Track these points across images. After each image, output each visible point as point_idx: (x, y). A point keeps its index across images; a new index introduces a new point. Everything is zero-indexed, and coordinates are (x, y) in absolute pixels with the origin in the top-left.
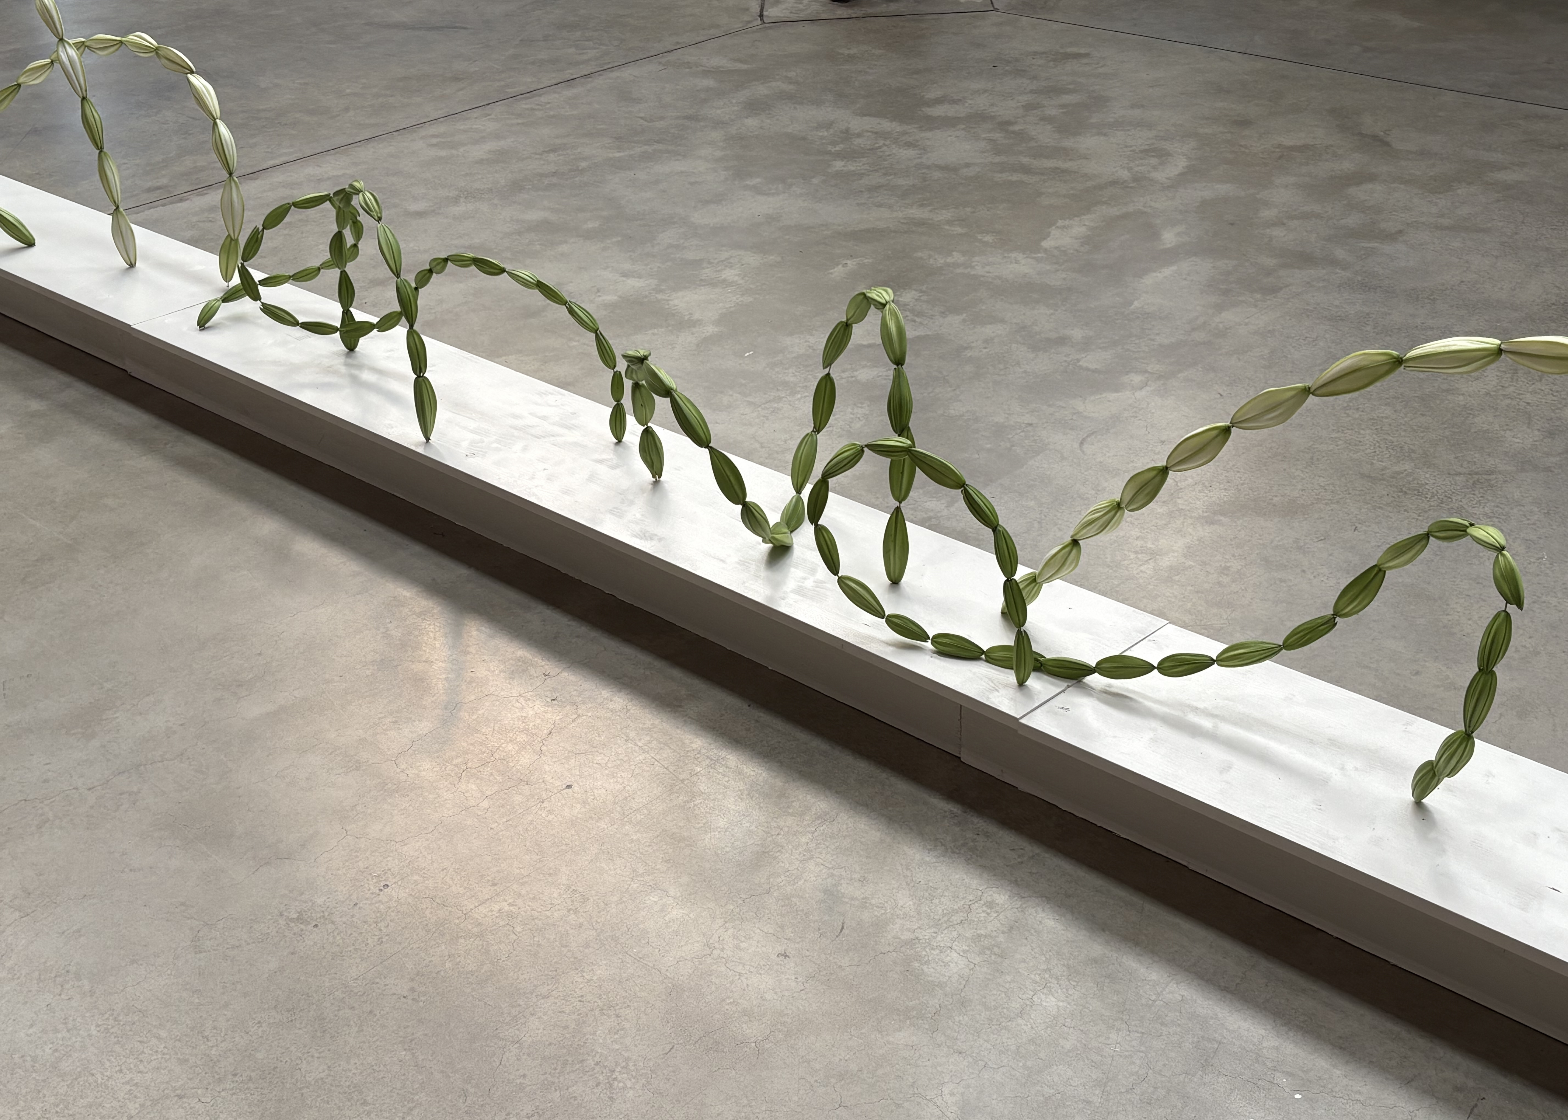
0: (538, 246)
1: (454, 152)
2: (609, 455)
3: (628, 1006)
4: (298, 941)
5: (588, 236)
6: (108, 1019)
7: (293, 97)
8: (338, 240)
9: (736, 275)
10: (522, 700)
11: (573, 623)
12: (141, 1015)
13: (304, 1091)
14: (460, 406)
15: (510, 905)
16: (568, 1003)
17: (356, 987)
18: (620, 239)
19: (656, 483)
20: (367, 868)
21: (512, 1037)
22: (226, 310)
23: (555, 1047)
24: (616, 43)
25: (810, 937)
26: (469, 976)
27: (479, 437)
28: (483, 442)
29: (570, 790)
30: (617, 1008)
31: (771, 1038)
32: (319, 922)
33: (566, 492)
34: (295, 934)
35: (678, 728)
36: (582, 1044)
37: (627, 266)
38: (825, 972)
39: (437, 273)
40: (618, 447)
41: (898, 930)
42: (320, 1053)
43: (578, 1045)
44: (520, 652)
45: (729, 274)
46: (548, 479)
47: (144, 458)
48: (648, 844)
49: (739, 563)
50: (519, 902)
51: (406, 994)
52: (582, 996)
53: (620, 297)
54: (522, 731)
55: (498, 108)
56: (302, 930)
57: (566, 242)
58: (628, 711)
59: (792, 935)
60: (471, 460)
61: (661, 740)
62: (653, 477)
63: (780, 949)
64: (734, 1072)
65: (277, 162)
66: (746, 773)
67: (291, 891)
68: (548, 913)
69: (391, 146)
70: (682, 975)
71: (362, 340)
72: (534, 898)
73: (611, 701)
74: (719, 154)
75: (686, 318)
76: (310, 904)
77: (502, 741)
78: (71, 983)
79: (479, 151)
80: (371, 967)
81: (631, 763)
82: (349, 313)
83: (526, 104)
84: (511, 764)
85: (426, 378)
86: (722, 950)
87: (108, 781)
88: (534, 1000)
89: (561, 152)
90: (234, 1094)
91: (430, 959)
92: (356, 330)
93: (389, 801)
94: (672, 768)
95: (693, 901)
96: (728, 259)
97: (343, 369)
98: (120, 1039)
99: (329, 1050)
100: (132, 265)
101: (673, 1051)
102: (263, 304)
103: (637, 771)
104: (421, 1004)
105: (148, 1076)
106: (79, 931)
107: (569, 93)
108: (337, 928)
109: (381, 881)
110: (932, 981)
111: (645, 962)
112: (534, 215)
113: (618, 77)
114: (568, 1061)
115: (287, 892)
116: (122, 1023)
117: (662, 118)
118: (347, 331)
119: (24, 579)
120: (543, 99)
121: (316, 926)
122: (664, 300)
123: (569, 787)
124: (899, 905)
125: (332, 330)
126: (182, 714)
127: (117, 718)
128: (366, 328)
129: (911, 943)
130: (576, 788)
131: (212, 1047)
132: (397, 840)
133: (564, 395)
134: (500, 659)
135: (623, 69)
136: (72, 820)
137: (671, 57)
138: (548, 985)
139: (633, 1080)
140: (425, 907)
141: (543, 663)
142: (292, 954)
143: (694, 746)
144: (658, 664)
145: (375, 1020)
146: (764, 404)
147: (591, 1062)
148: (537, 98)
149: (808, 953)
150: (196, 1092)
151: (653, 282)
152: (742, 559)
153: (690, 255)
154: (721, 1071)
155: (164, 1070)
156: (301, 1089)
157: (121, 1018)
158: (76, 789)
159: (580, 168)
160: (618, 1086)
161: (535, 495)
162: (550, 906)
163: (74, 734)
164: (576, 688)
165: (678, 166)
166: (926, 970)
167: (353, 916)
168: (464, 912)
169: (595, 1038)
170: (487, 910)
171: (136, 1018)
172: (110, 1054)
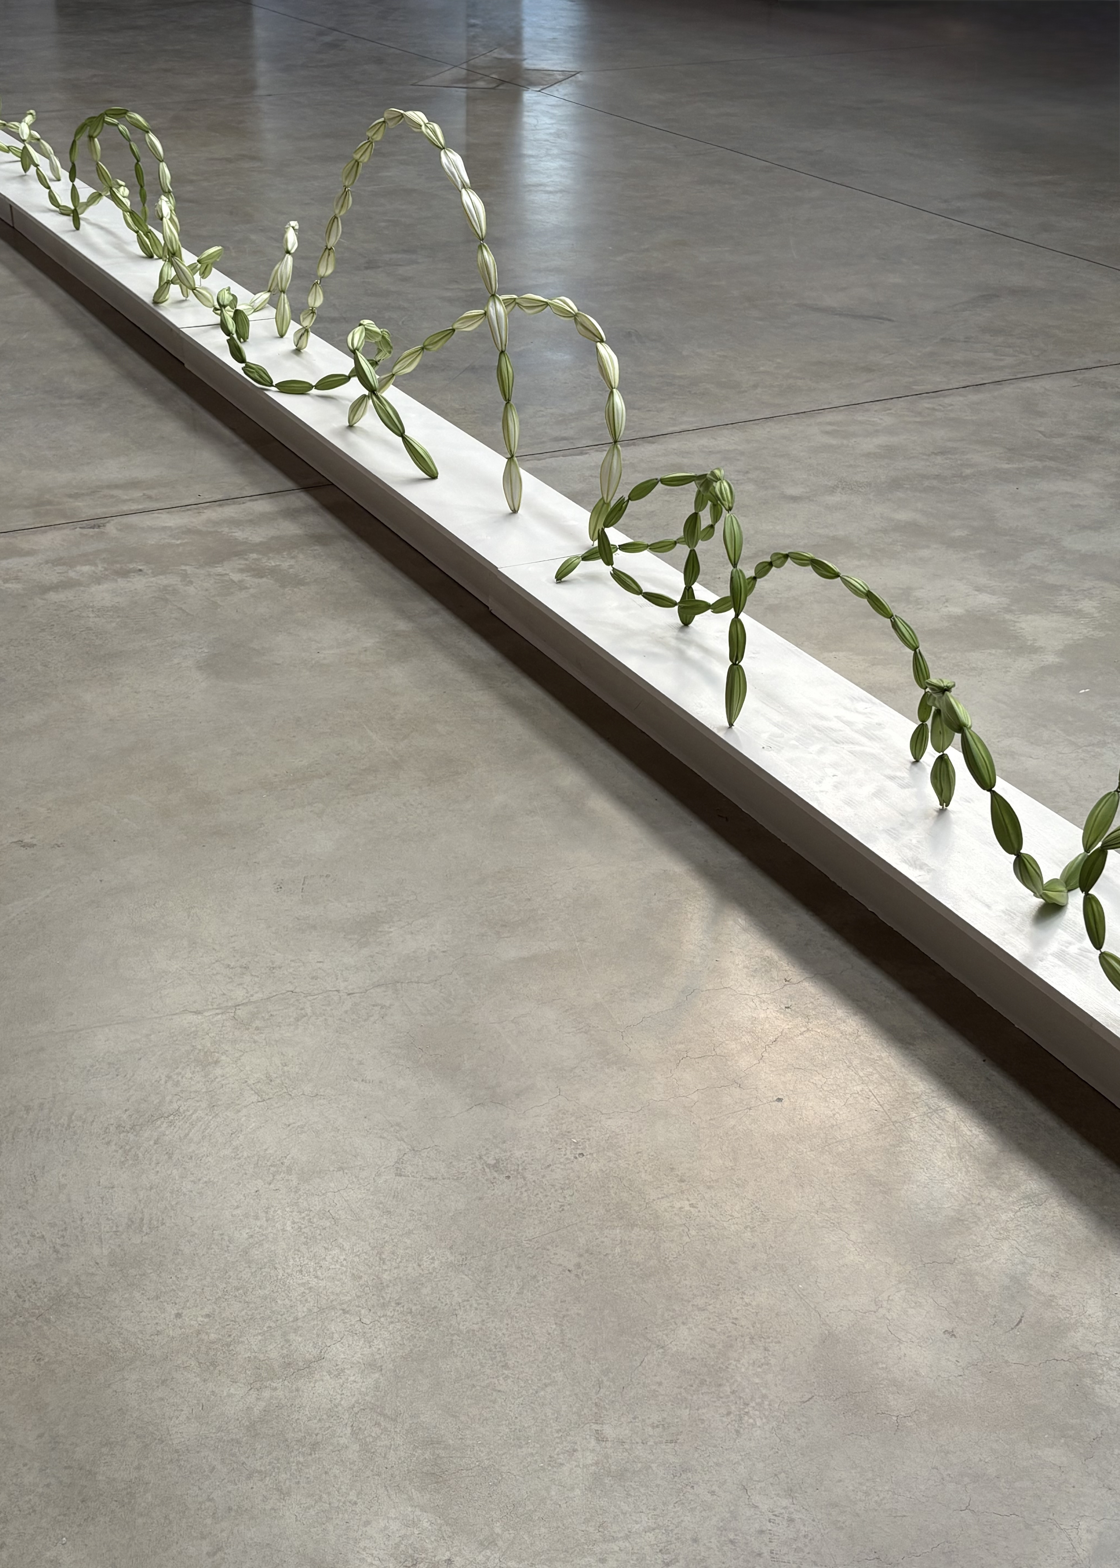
0: (899, 547)
1: (845, 442)
2: (904, 774)
3: (779, 1342)
4: (489, 1188)
5: (952, 544)
6: (304, 1218)
7: (709, 368)
8: (693, 520)
9: (1094, 607)
10: (757, 1000)
11: (828, 934)
12: (333, 1223)
13: (455, 1338)
14: (770, 698)
15: (692, 1205)
16: (721, 1322)
17: (528, 1248)
18: (983, 551)
19: (942, 811)
20: (569, 1132)
21: (659, 1340)
22: (585, 568)
23: (697, 1364)
24: (1036, 353)
25: (983, 1322)
26: (634, 1266)
27: (780, 732)
28: (783, 737)
29: (780, 1104)
30: (768, 1340)
31: (915, 1417)
32: (512, 1174)
33: (849, 802)
34: (487, 1180)
35: (904, 1066)
36: (724, 1368)
37: (983, 580)
38: (988, 1364)
39: (777, 567)
40: (913, 767)
41: (1078, 1339)
42: (479, 1304)
43: (720, 1368)
44: (771, 952)
45: (1088, 606)
46: (835, 786)
47: (481, 692)
48: (842, 1179)
49: (1004, 912)
50: (701, 1205)
51: (571, 1267)
52: (736, 1319)
53: (967, 611)
54: (749, 1032)
55: (901, 403)
56: (494, 1178)
57: (928, 547)
58: (858, 1036)
59: (965, 1315)
60: (766, 753)
61: (884, 1075)
62: (941, 804)
63: (948, 1325)
64: (867, 1441)
65: (677, 429)
66: (962, 1131)
67: (495, 1137)
68: (725, 1224)
69: (786, 428)
70: (841, 1326)
71: (697, 618)
72: (716, 1205)
73: (844, 1022)
74: (1111, 479)
75: (1029, 643)
76: (509, 1154)
77: (727, 1038)
78: (282, 1175)
79: (869, 444)
80: (547, 1232)
81: (847, 1091)
82: (690, 590)
83: (929, 403)
84: (729, 1063)
85: (741, 666)
86: (889, 1310)
87: (367, 991)
88: (690, 1308)
89: (950, 456)
90: (392, 1322)
91: (603, 1239)
92: (692, 607)
93: (607, 1070)
94: (887, 1107)
95: (872, 1251)
96: (1090, 589)
97: (673, 642)
98: (309, 1241)
99: (487, 1304)
100: (515, 511)
101: (811, 1402)
102: (614, 569)
103: (851, 1101)
104: (583, 1282)
105: (322, 1284)
106: (302, 1127)
107: (974, 397)
108: (526, 1184)
109: (577, 1148)
110: (1101, 1404)
111: (808, 1302)
112: (903, 516)
113: (1028, 388)
114: (706, 1381)
115: (491, 1137)
116: (314, 1226)
117: (1061, 435)
118: (684, 607)
119: (349, 785)
120: (947, 401)
121: (508, 1177)
122: (1011, 620)
123: (779, 1100)
124: (1088, 1312)
125: (672, 604)
126: (447, 941)
127: (391, 932)
128: (703, 607)
129: (1090, 1357)
130: (786, 1102)
131: (386, 1270)
132: (604, 1112)
133: (874, 703)
134: (747, 954)
135: (1036, 380)
136: (326, 1019)
137: (1088, 375)
138: (707, 1297)
139: (764, 1420)
140: (611, 1186)
141: (787, 968)
142: (480, 1199)
143: (916, 1089)
144: (902, 995)
145: (536, 1285)
146: (1086, 746)
147: (727, 1389)
148: (941, 399)
149: (976, 1339)
150: (360, 1311)
151: (1005, 600)
152: (1008, 908)
153: (1051, 579)
154: (855, 1436)
155: (338, 1281)
156: (452, 1335)
157: (315, 1220)
158: (338, 991)
159: (964, 475)
160: (747, 1422)
161: (817, 799)
162: (730, 1218)
163: (350, 939)
164: (812, 1000)
165: (1064, 486)
166: (1097, 1390)
167: (544, 1176)
168: (647, 1201)
169: (739, 1365)
170: (669, 1204)
171: (328, 1224)
172: (296, 1252)
